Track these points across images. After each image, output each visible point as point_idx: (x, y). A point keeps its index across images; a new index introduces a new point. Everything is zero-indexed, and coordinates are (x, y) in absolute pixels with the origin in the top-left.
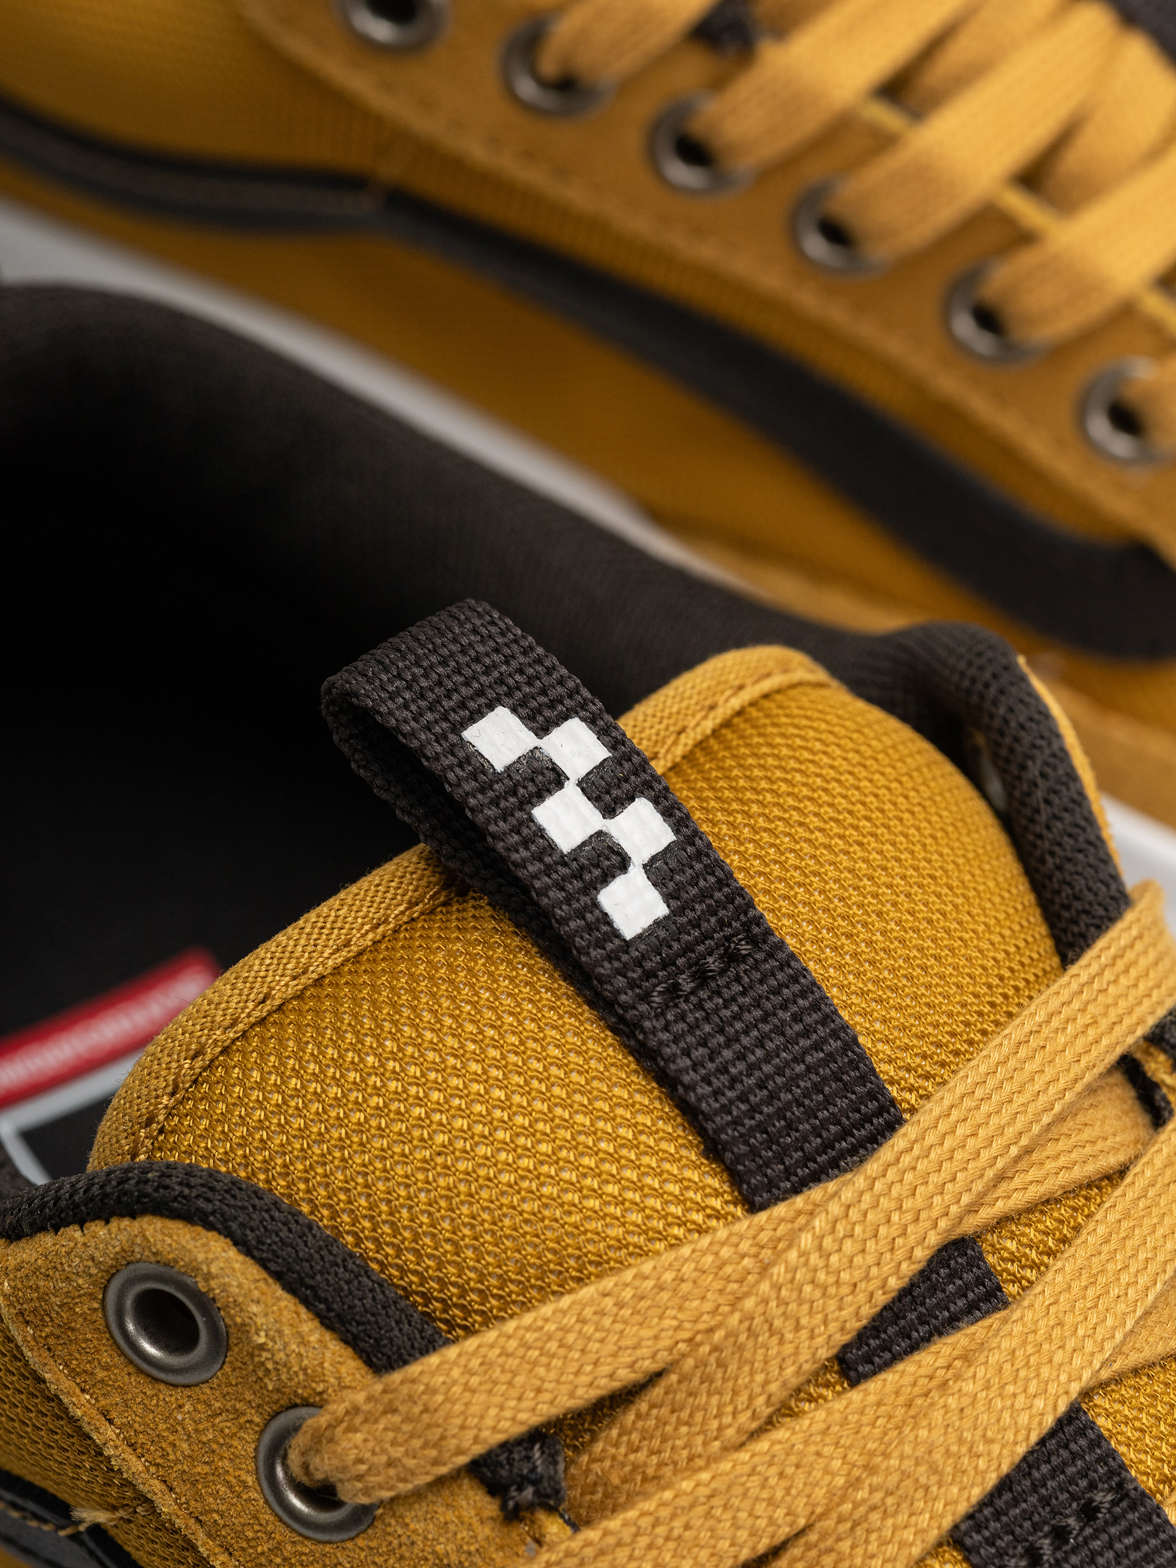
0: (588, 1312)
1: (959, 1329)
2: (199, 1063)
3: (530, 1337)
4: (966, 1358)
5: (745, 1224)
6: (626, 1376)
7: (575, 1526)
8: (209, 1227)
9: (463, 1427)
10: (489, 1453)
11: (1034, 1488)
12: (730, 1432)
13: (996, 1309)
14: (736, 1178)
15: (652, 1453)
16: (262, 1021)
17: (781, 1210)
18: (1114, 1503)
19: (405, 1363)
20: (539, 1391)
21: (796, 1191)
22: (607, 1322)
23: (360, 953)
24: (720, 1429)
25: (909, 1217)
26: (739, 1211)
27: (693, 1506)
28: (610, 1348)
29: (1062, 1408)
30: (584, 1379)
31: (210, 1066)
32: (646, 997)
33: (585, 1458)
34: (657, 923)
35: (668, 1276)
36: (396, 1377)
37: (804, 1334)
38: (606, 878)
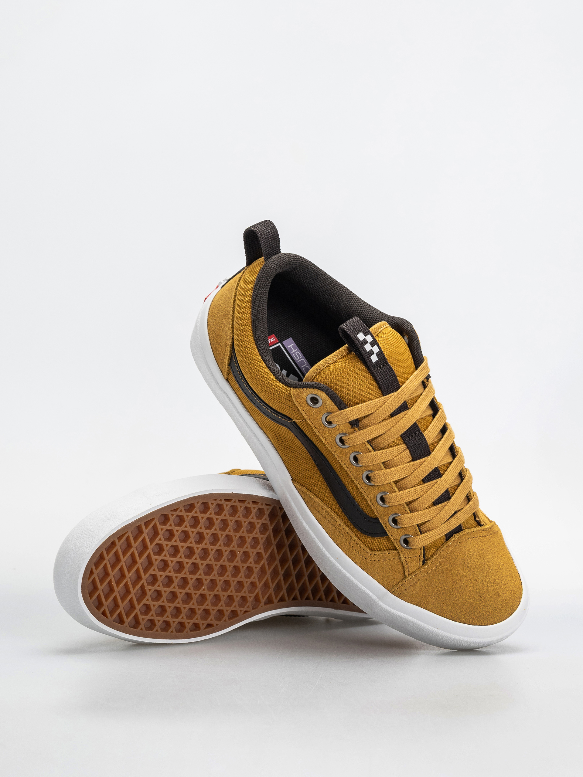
0: (365, 406)
1: (404, 411)
2: (320, 370)
3: (358, 408)
4: (405, 415)
5: (383, 397)
6: (368, 414)
7: (359, 430)
8: (323, 391)
9: (349, 417)
10: (352, 421)
11: (410, 431)
12: (378, 421)
13: (408, 409)
14: (382, 392)
15: (369, 422)
16: (328, 366)
17: (387, 396)
18: (418, 433)
19: (344, 409)
20: (358, 414)
21: (389, 394)
22: (367, 407)
23: (340, 359)
24: (377, 421)
25: (401, 398)
26: (382, 396)
27: (373, 429)
28: (367, 410)
29: (414, 422)
30: (363, 414)
31: (321, 371)
32: (374, 370)
33: (361, 422)
34: (377, 361)
35: (374, 403)
36: (342, 411)
37: (388, 411)
38: (372, 355)
